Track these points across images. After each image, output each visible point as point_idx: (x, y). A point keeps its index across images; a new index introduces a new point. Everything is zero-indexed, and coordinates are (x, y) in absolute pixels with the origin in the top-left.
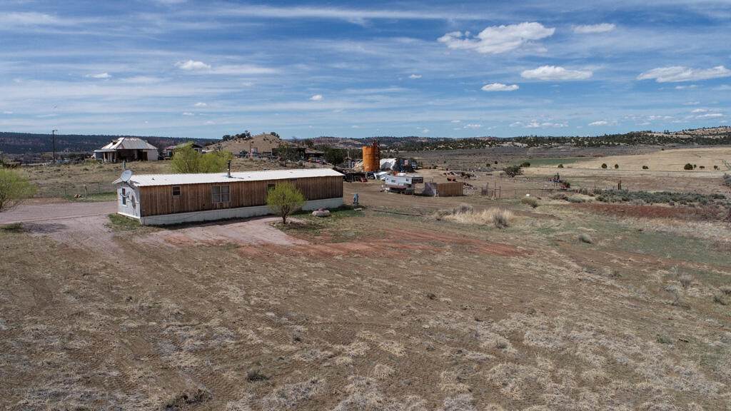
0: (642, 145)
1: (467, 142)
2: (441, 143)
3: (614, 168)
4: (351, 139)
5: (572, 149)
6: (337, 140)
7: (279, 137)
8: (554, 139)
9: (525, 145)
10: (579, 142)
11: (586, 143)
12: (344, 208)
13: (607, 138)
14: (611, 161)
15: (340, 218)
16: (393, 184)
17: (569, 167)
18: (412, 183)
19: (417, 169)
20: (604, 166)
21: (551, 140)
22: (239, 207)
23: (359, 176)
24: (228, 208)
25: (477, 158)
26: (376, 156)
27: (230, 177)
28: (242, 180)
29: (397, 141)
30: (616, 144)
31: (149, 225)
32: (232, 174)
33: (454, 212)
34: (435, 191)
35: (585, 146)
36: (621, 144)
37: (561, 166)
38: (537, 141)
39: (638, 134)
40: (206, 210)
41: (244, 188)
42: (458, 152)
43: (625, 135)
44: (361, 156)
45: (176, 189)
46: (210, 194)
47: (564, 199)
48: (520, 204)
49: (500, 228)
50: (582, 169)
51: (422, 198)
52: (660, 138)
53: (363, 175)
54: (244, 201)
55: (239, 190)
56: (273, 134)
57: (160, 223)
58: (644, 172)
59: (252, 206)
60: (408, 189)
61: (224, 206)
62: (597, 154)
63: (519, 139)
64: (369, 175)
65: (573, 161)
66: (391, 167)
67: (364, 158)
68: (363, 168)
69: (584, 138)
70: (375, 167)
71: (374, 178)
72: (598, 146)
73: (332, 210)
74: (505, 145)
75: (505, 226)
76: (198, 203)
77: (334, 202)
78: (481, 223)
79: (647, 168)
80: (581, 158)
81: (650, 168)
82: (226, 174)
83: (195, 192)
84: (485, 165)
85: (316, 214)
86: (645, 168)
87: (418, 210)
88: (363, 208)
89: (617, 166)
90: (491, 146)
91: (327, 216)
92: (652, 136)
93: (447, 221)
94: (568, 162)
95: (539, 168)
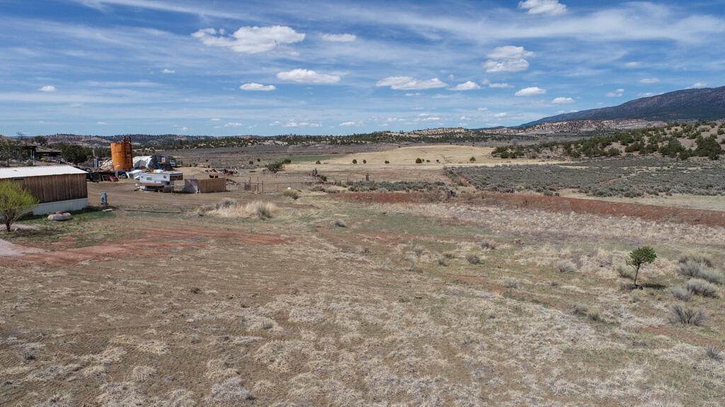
0: (383, 143)
1: (230, 141)
2: (201, 141)
3: (363, 163)
4: (97, 136)
5: (327, 147)
6: (79, 138)
8: (311, 137)
9: (285, 143)
10: (333, 141)
11: (339, 141)
12: (89, 209)
13: (356, 137)
14: (360, 157)
15: (85, 220)
16: (149, 182)
17: (325, 163)
18: (171, 180)
19: (176, 167)
20: (355, 162)
21: (308, 138)
23: (108, 175)
25: (239, 156)
26: (128, 153)
29: (153, 139)
30: (363, 142)
33: (217, 208)
34: (196, 188)
35: (338, 144)
36: (368, 142)
37: (318, 163)
38: (296, 139)
39: (381, 134)
42: (219, 150)
43: (370, 134)
44: (109, 154)
47: (322, 190)
48: (282, 196)
49: (264, 219)
50: (337, 164)
51: (183, 195)
52: (397, 137)
53: (112, 174)
58: (386, 166)
60: (166, 186)
62: (348, 151)
63: (279, 138)
64: (120, 174)
65: (329, 158)
66: (147, 166)
67: (113, 155)
68: (113, 166)
69: (337, 137)
70: (128, 165)
71: (127, 177)
72: (349, 144)
73: (74, 213)
74: (266, 143)
75: (269, 217)
77: (78, 204)
78: (245, 216)
80: (335, 154)
81: (391, 163)
84: (248, 162)
85: (52, 218)
86: (387, 162)
87: (179, 207)
88: (114, 208)
89: (365, 162)
90: (253, 144)
91: (67, 220)
92: (391, 136)
93: (210, 217)
94: (324, 158)
95: (299, 165)
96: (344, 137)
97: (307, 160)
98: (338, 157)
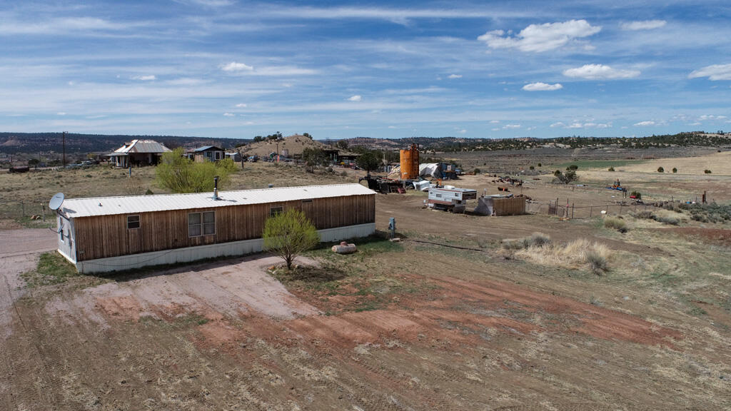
0: (694, 146)
1: (507, 144)
2: (479, 144)
3: (672, 172)
4: (387, 139)
5: (618, 150)
6: (373, 141)
7: (311, 138)
8: (598, 139)
9: (568, 146)
10: (626, 143)
11: (633, 144)
12: (377, 237)
13: (655, 139)
14: (668, 163)
15: (370, 254)
16: (439, 199)
17: (620, 171)
18: (463, 199)
19: (460, 175)
20: (661, 170)
21: (595, 140)
22: (229, 241)
23: (396, 186)
24: (213, 243)
25: (518, 160)
26: (415, 160)
27: (218, 199)
28: (235, 204)
29: (434, 142)
30: (666, 145)
31: (90, 274)
32: (220, 194)
33: (526, 245)
34: (491, 209)
35: (632, 147)
36: (672, 145)
37: (612, 170)
38: (580, 142)
39: (690, 135)
40: (179, 247)
41: (237, 215)
42: (497, 153)
43: (675, 136)
44: (397, 159)
45: (133, 220)
46: (185, 225)
47: (651, 218)
48: (603, 227)
49: (598, 274)
50: (635, 173)
51: (477, 218)
52: (714, 139)
53: (399, 184)
54: (237, 233)
55: (229, 217)
56: (306, 135)
57: (109, 269)
58: (707, 176)
59: (248, 239)
60: (457, 205)
61: (207, 241)
62: (649, 156)
63: (561, 140)
64: (407, 184)
65: (623, 164)
66: (432, 174)
67: (401, 161)
68: (400, 174)
69: (631, 139)
70: (414, 174)
71: (414, 188)
72: (647, 147)
73: (359, 241)
74: (547, 146)
75: (606, 270)
76: (167, 239)
77: (363, 230)
78: (567, 264)
79: (710, 172)
80: (632, 160)
81: (714, 172)
82: (212, 194)
83: (162, 223)
84: (529, 167)
85: (336, 250)
86: (707, 172)
87: (475, 239)
88: (403, 237)
89: (675, 170)
90: (531, 146)
91: (352, 253)
92: (705, 137)
93: (518, 261)
94: (618, 164)
95: (588, 172)
96: (640, 139)
97: (596, 165)
98: (634, 163)
